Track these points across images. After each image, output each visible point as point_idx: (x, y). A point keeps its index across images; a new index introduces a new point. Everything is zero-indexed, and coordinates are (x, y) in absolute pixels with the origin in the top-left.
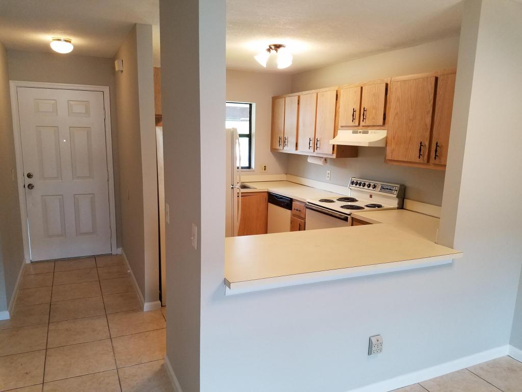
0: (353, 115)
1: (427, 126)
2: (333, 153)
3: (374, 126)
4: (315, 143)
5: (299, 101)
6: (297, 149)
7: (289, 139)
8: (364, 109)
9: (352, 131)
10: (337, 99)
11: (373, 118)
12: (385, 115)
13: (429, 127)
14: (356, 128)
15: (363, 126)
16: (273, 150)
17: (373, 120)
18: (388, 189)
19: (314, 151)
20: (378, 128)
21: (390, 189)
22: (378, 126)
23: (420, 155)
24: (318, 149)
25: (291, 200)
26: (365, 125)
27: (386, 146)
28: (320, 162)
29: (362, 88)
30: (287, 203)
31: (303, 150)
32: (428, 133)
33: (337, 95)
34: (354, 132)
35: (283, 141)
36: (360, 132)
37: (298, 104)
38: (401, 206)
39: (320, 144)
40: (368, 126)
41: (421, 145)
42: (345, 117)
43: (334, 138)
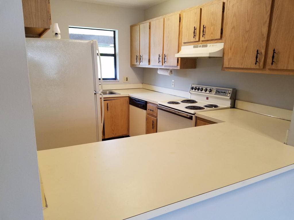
0: (194, 33)
1: (263, 35)
2: (177, 65)
3: (212, 40)
4: (163, 58)
5: (150, 26)
6: (149, 64)
7: (143, 57)
8: (204, 26)
9: (193, 46)
10: (180, 21)
11: (212, 33)
12: (222, 30)
13: (265, 35)
14: (196, 43)
15: (202, 41)
16: (133, 66)
17: (212, 35)
18: (222, 92)
19: (163, 65)
20: (216, 41)
21: (224, 92)
22: (216, 40)
23: (256, 61)
24: (166, 62)
25: (146, 102)
26: (204, 40)
27: (223, 56)
28: (167, 73)
29: (201, 9)
30: (143, 105)
31: (155, 64)
32: (264, 42)
33: (180, 18)
34: (194, 47)
35: (139, 59)
36: (200, 46)
37: (150, 28)
38: (233, 106)
39: (167, 59)
40: (208, 41)
41: (257, 53)
42: (188, 34)
43: (178, 52)
